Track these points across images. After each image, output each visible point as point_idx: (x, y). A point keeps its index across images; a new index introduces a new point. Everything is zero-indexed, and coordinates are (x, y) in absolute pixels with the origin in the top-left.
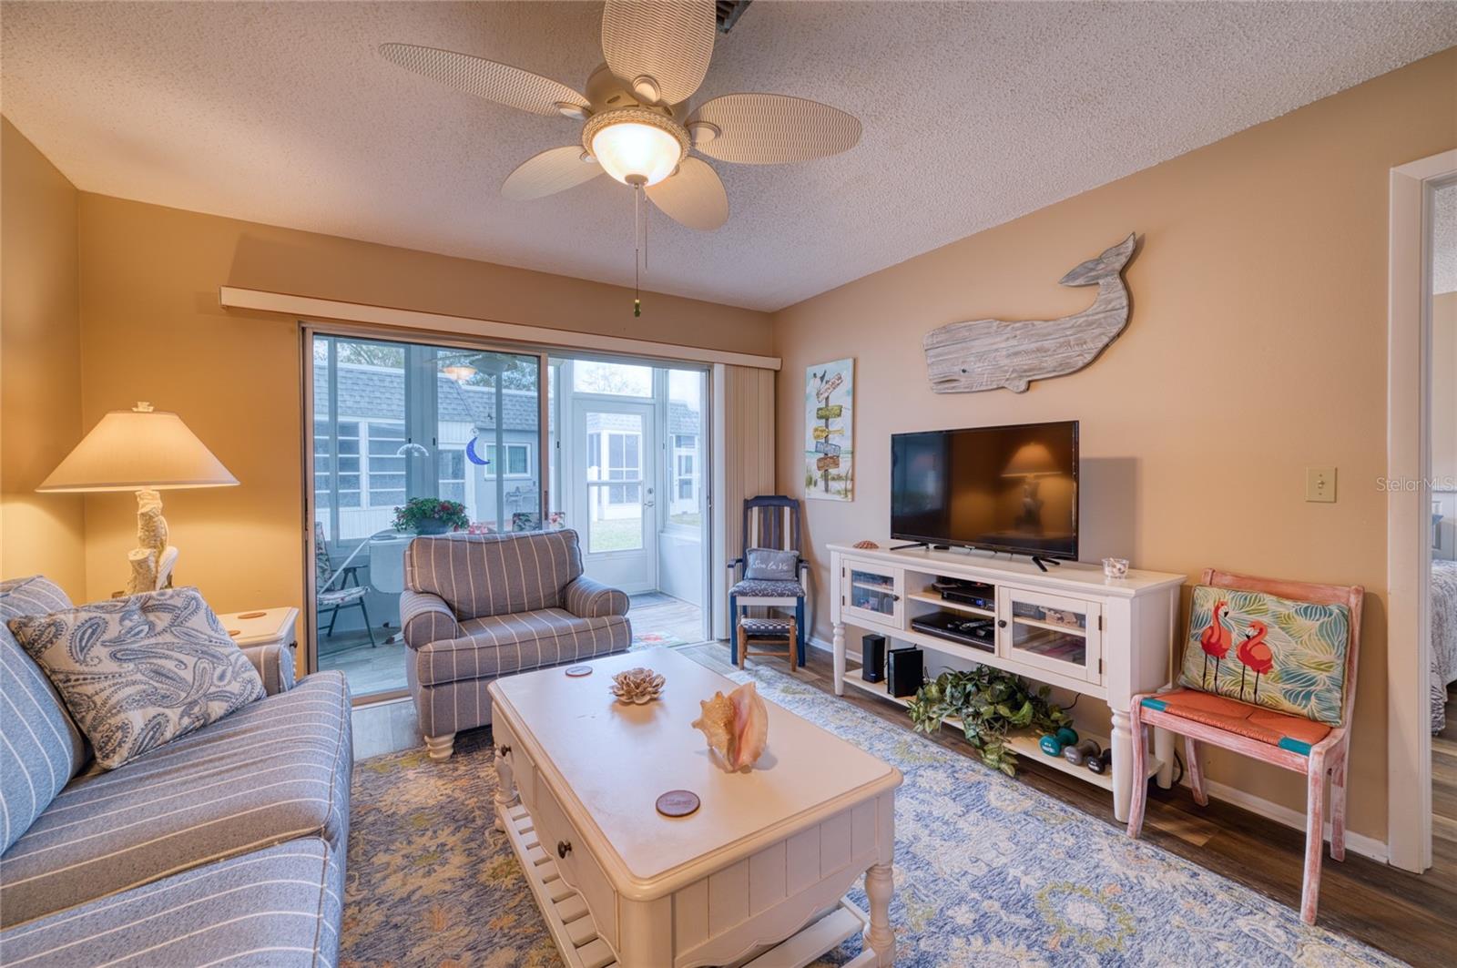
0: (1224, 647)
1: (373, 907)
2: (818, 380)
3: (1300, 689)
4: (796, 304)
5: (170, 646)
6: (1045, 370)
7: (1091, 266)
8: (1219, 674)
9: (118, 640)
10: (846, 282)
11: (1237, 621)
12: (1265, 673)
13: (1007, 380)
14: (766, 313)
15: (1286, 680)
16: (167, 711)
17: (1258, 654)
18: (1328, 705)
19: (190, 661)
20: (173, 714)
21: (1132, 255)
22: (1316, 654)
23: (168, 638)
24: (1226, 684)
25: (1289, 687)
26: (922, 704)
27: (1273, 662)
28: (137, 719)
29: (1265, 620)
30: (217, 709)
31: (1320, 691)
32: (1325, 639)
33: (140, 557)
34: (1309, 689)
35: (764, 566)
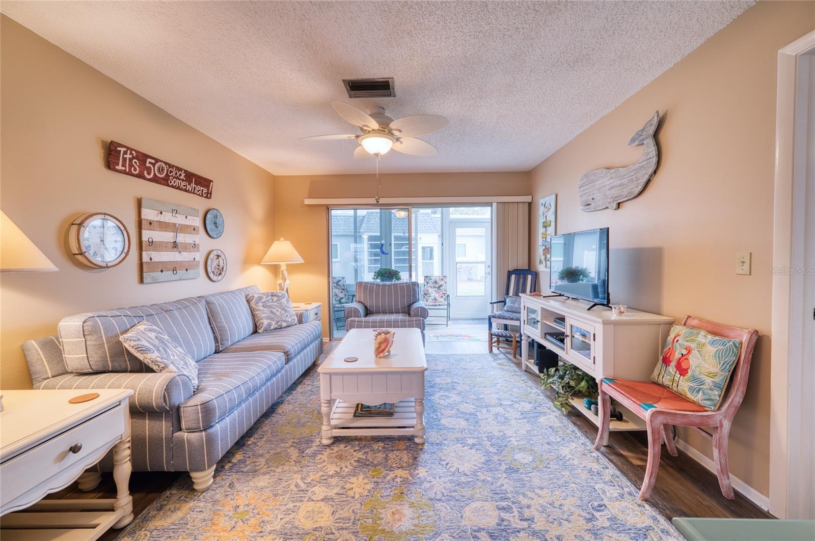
0: (671, 360)
1: (311, 386)
2: (543, 206)
3: (696, 387)
4: (538, 165)
5: (276, 306)
6: (623, 197)
7: (640, 133)
8: (665, 375)
9: (264, 302)
10: (557, 150)
11: (681, 346)
12: (684, 376)
13: (609, 203)
14: (526, 172)
15: (692, 381)
16: (273, 322)
17: (684, 366)
18: (708, 397)
19: (280, 310)
20: (274, 323)
21: (659, 124)
22: (709, 367)
23: (275, 303)
24: (666, 381)
25: (692, 385)
26: (546, 376)
27: (689, 370)
28: (266, 322)
29: (693, 345)
30: (284, 324)
31: (706, 389)
32: (716, 360)
33: (280, 283)
34: (700, 387)
35: (512, 305)
